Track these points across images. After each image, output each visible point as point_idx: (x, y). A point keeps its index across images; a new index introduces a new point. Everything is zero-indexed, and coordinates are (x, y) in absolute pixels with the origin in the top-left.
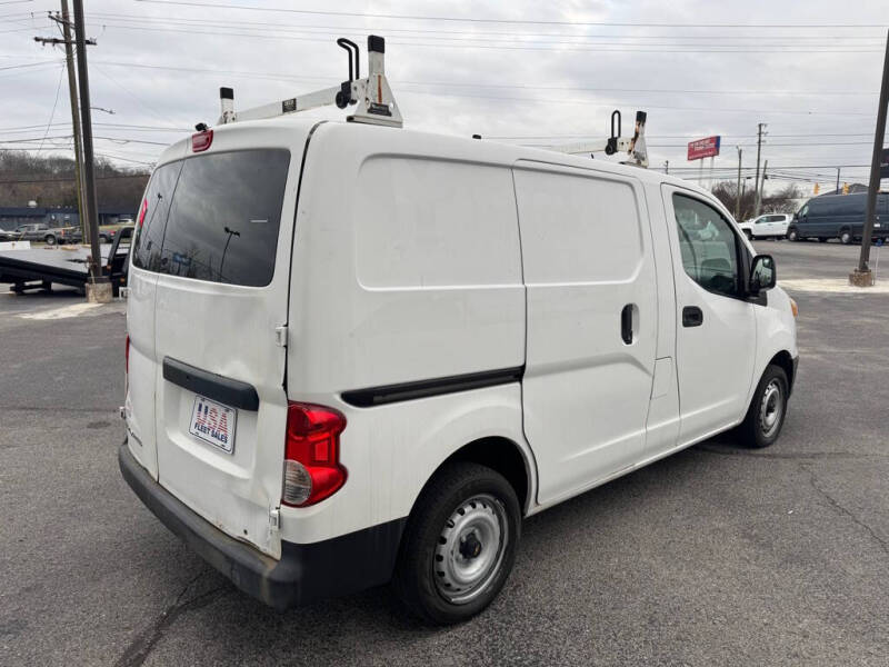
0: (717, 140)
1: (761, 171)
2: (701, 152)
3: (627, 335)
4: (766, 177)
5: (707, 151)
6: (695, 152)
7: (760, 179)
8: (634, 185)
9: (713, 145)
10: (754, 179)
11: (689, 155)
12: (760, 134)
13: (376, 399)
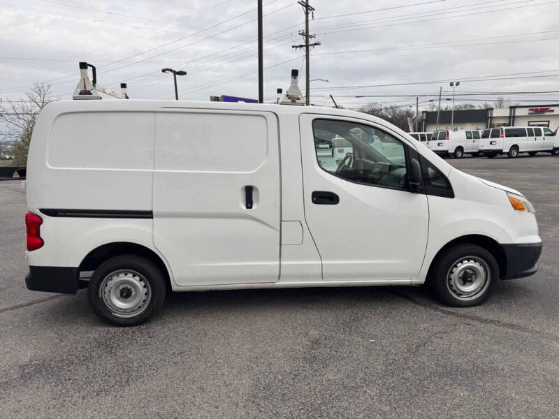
3: (249, 204)
8: (266, 117)
13: (59, 214)
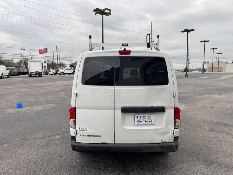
0: (46, 49)
1: (58, 58)
2: (42, 52)
4: (59, 59)
5: (44, 52)
6: (41, 52)
7: (58, 60)
9: (45, 51)
10: (57, 60)
11: (39, 53)
12: (57, 49)
